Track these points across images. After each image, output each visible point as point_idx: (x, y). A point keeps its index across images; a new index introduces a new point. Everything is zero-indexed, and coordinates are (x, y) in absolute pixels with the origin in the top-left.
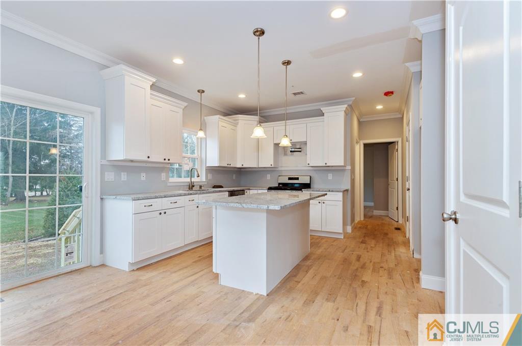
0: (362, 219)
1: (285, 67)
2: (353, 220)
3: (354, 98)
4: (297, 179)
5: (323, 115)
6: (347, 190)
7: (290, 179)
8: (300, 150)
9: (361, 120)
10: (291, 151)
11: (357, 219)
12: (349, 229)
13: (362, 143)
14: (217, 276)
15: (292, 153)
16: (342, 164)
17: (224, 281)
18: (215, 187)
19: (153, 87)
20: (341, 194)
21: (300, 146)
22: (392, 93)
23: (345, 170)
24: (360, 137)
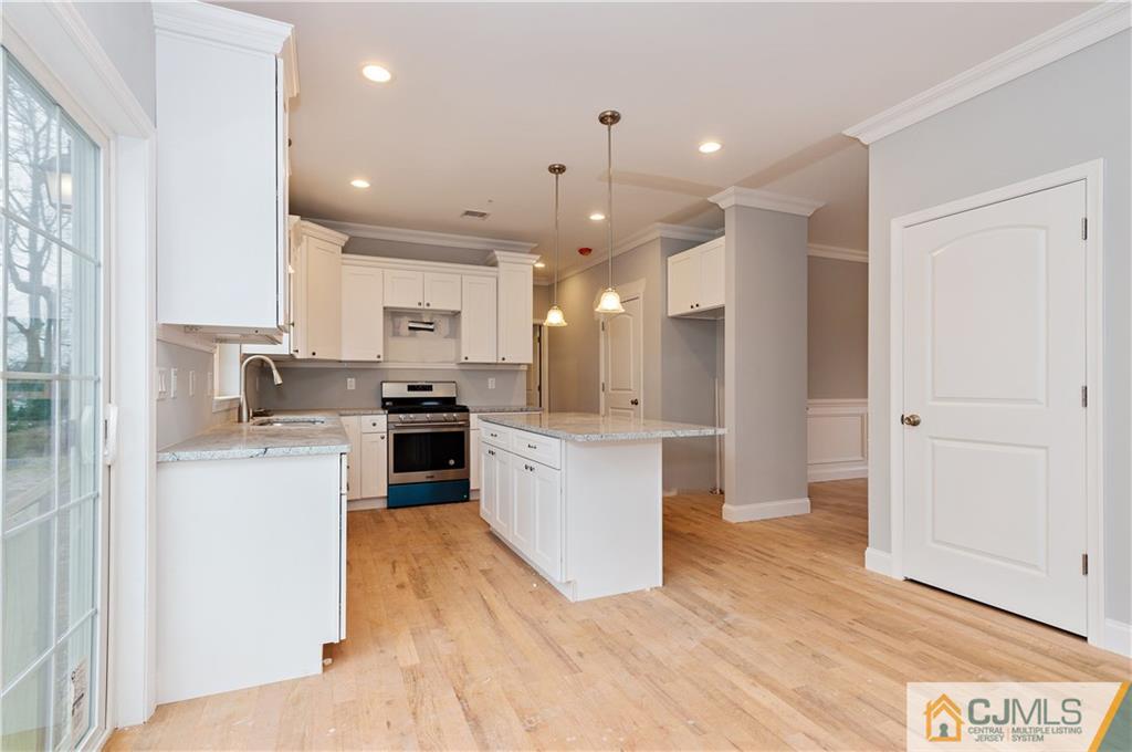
1: (554, 175)
3: (536, 245)
4: (429, 388)
5: (495, 265)
7: (411, 388)
8: (431, 327)
10: (410, 328)
15: (413, 332)
21: (431, 318)
22: (590, 250)
23: (517, 372)
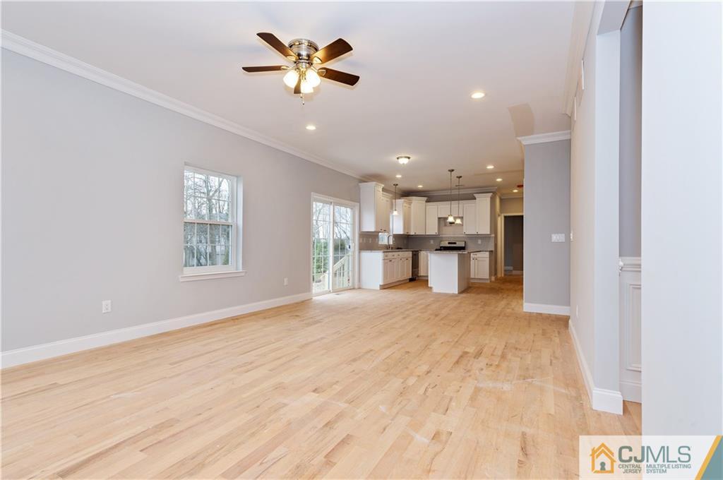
0: (503, 275)
2: (496, 274)
3: (497, 187)
4: (455, 243)
5: (475, 199)
6: (492, 251)
9: (502, 198)
11: (499, 276)
12: (493, 278)
13: (503, 215)
14: (431, 288)
16: (489, 233)
17: (435, 290)
18: (398, 249)
19: (384, 190)
20: (488, 253)
23: (490, 237)
24: (502, 211)
